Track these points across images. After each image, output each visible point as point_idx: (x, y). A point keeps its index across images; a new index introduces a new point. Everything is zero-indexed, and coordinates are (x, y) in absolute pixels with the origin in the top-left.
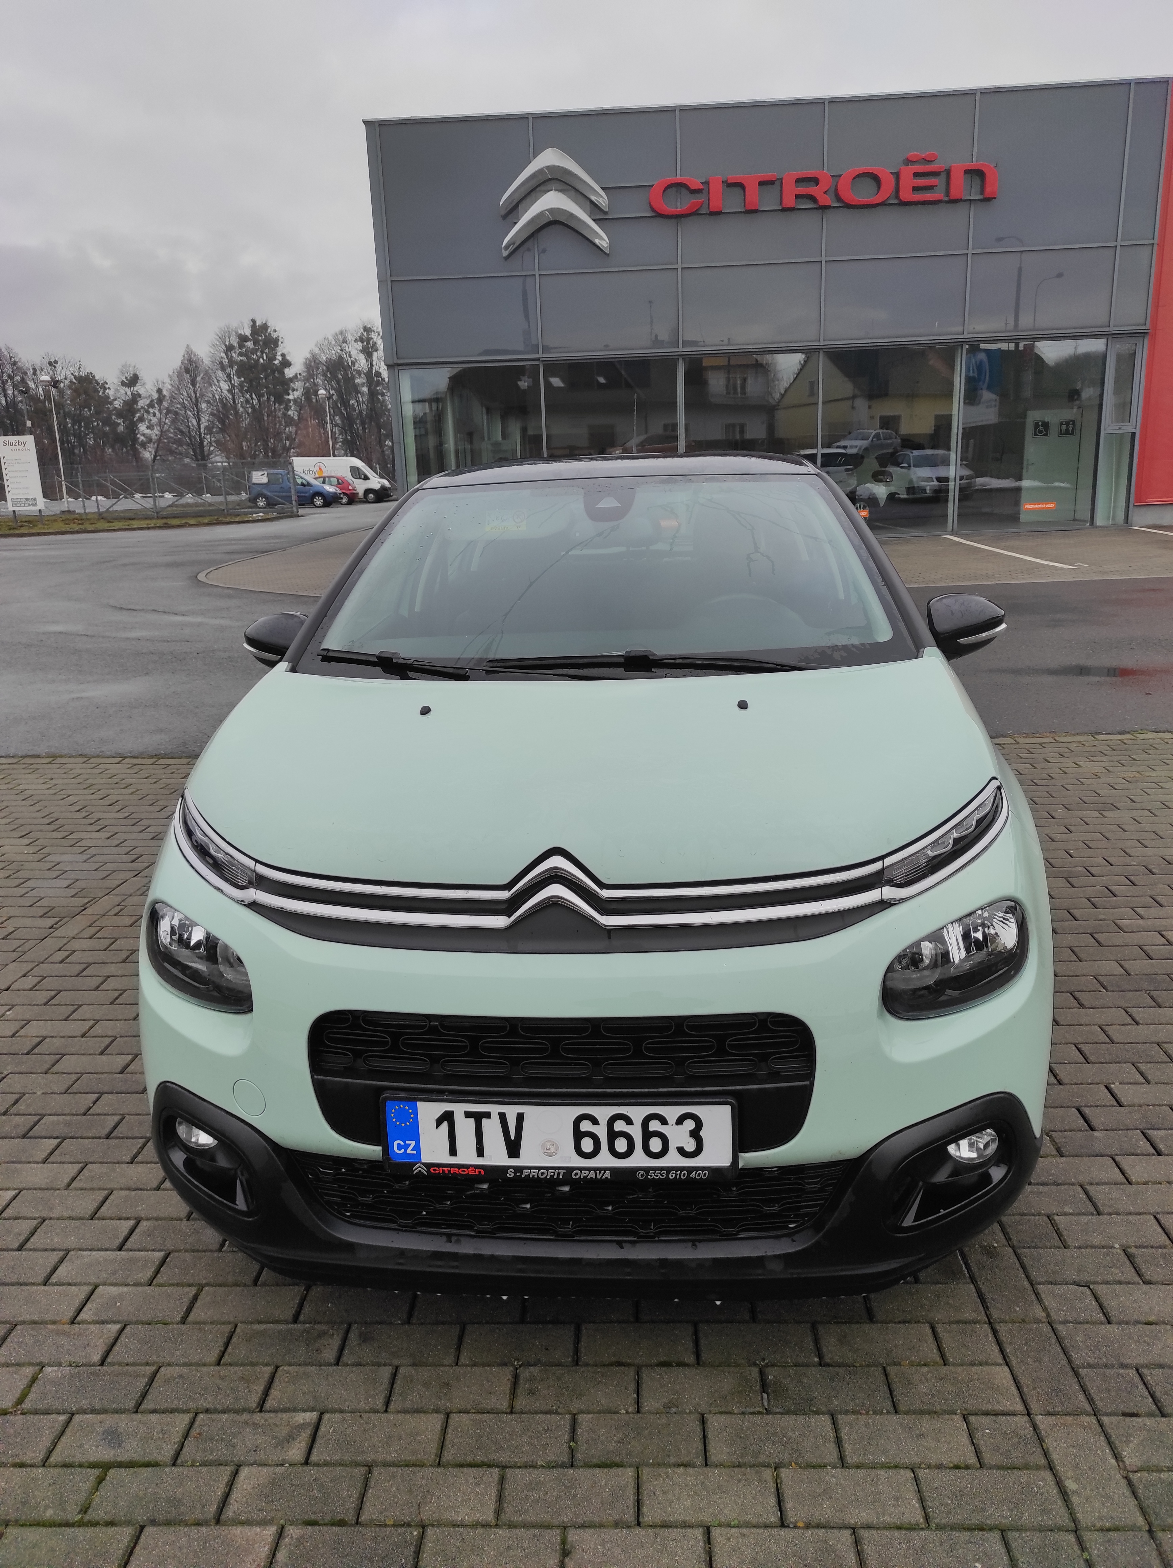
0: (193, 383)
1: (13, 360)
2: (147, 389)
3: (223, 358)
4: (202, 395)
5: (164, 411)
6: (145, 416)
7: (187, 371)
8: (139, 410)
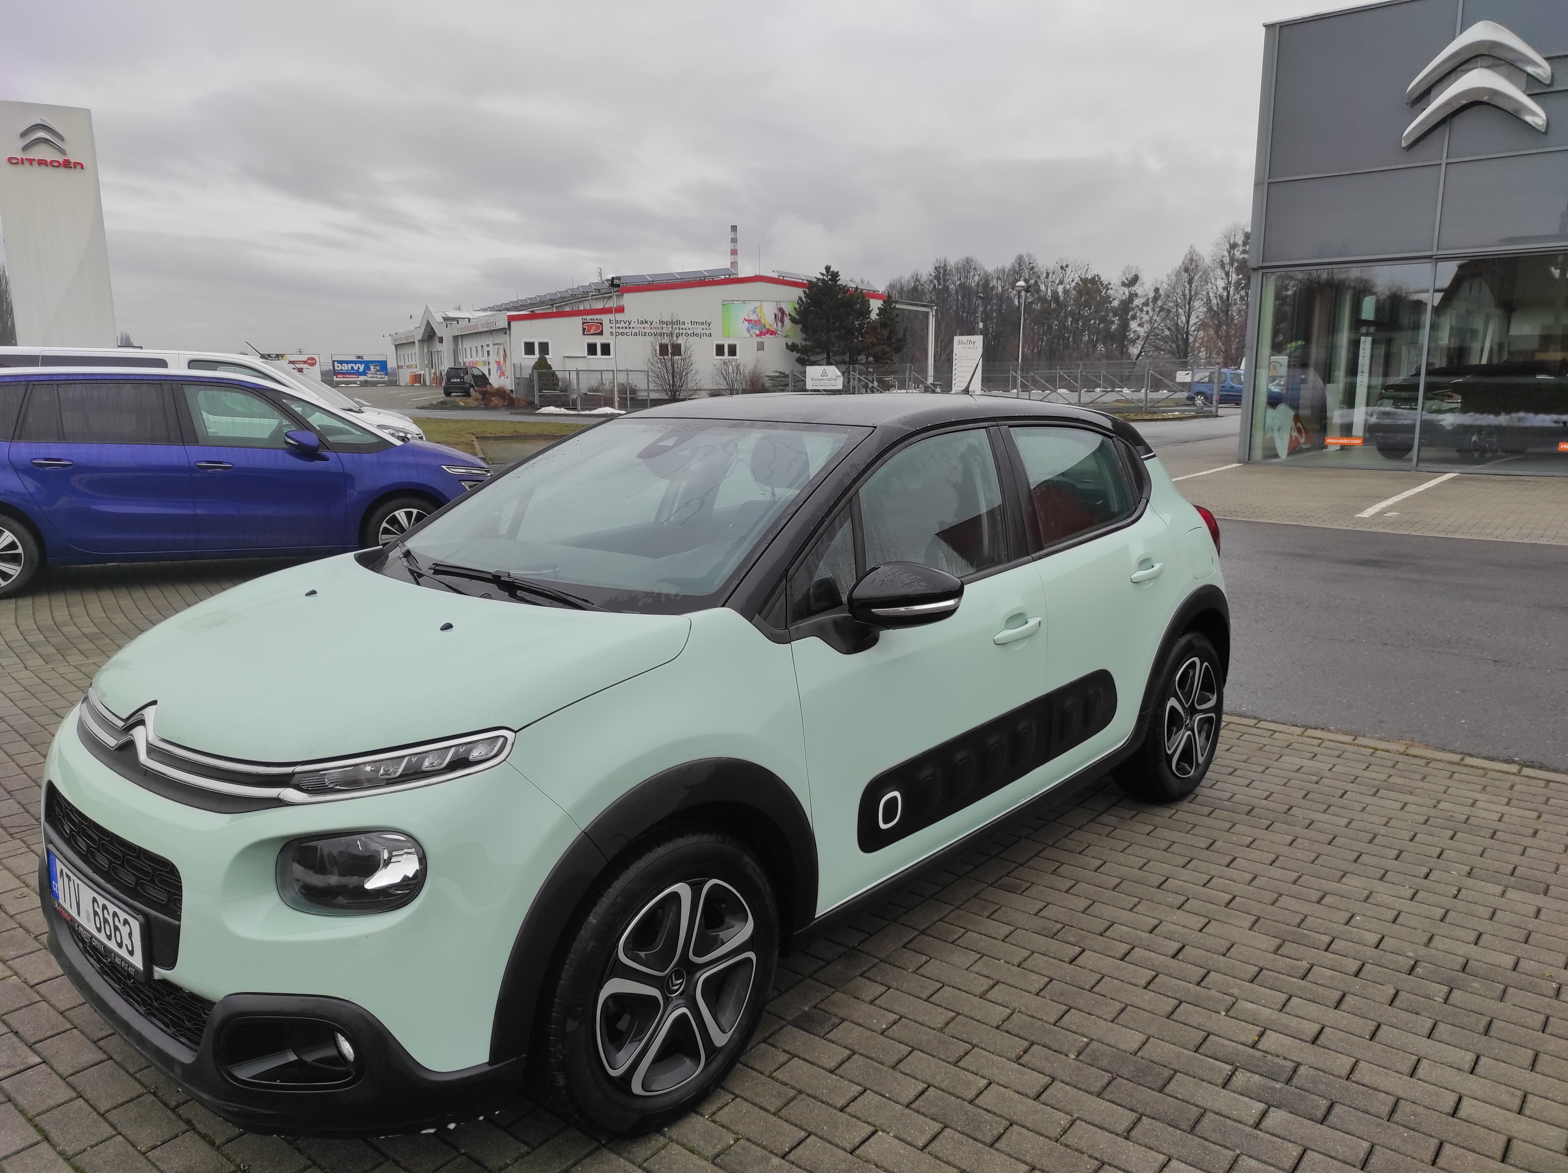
0: (1190, 282)
1: (1031, 265)
2: (1144, 289)
3: (1223, 256)
4: (1197, 294)
5: (1157, 310)
6: (1138, 314)
7: (1186, 270)
8: (1133, 309)
